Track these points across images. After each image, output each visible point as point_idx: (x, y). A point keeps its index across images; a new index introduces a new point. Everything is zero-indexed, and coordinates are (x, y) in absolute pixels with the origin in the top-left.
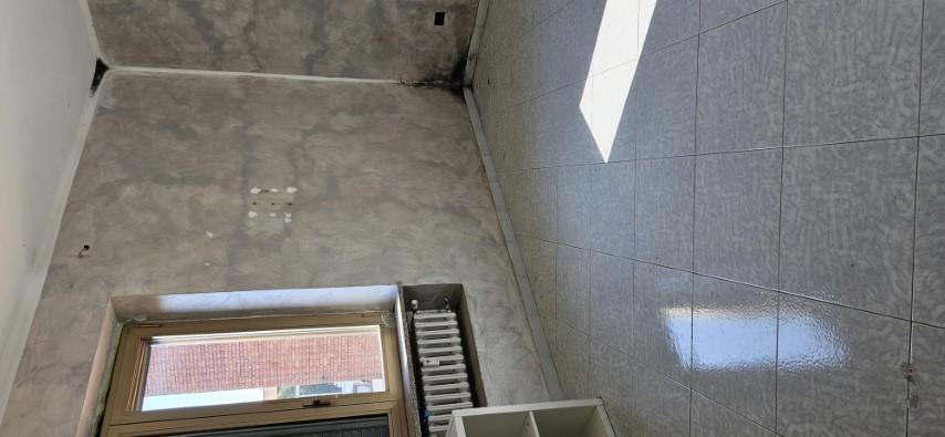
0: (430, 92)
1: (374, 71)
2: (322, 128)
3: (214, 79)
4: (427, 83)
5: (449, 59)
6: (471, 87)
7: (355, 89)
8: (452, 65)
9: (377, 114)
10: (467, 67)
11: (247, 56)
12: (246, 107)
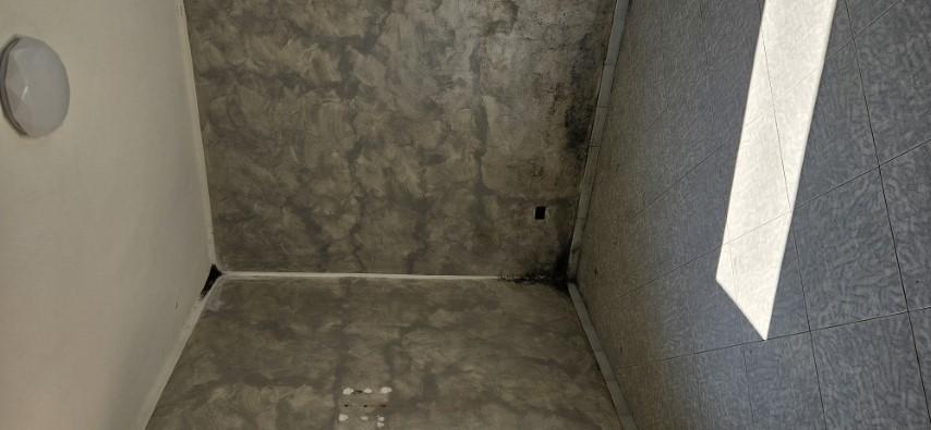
0: (532, 286)
1: (474, 267)
2: (420, 325)
3: (318, 282)
4: (529, 277)
5: (551, 252)
6: (575, 281)
7: (454, 286)
8: (554, 259)
9: (477, 310)
10: (570, 261)
11: (351, 257)
12: (346, 306)
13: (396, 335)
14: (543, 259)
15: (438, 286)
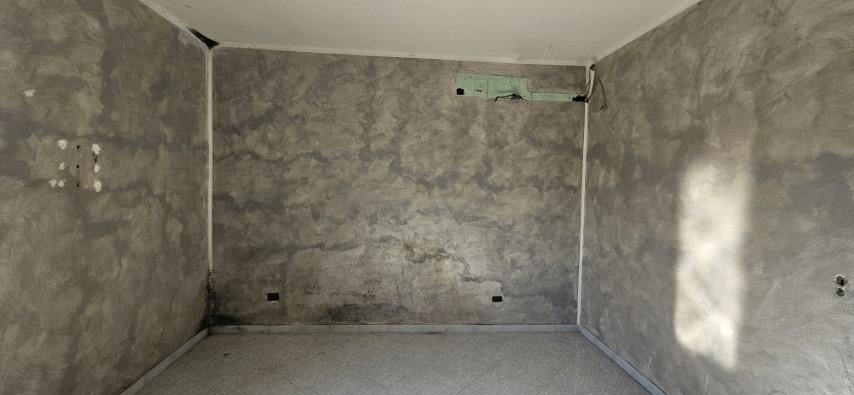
0: (203, 300)
1: (221, 249)
4: (210, 293)
5: (237, 310)
6: (210, 334)
8: (231, 313)
13: (157, 191)
14: (231, 304)
15: (203, 222)
